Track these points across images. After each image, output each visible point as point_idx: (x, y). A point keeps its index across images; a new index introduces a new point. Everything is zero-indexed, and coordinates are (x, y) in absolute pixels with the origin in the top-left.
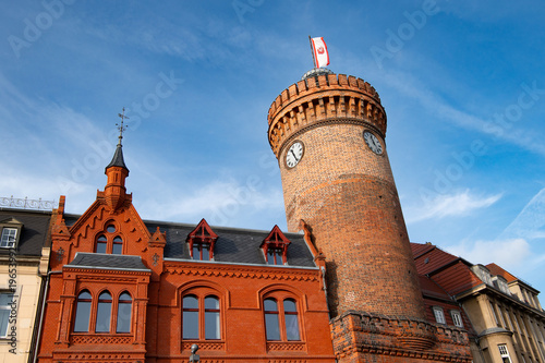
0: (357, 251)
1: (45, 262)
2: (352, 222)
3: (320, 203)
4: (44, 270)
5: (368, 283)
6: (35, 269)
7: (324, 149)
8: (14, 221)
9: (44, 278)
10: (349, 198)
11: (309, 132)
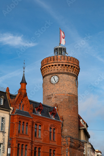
0: (69, 118)
1: (11, 111)
2: (69, 109)
3: (62, 100)
4: (11, 113)
5: (71, 127)
6: (8, 112)
7: (65, 83)
8: (3, 96)
9: (10, 115)
10: (70, 101)
11: (62, 75)
